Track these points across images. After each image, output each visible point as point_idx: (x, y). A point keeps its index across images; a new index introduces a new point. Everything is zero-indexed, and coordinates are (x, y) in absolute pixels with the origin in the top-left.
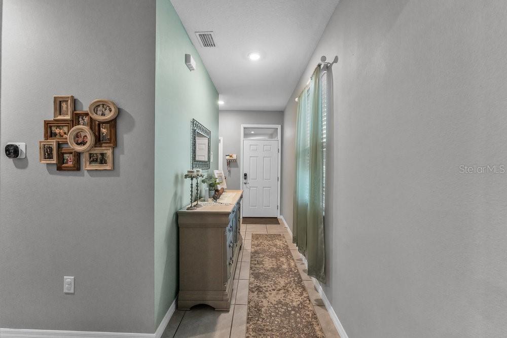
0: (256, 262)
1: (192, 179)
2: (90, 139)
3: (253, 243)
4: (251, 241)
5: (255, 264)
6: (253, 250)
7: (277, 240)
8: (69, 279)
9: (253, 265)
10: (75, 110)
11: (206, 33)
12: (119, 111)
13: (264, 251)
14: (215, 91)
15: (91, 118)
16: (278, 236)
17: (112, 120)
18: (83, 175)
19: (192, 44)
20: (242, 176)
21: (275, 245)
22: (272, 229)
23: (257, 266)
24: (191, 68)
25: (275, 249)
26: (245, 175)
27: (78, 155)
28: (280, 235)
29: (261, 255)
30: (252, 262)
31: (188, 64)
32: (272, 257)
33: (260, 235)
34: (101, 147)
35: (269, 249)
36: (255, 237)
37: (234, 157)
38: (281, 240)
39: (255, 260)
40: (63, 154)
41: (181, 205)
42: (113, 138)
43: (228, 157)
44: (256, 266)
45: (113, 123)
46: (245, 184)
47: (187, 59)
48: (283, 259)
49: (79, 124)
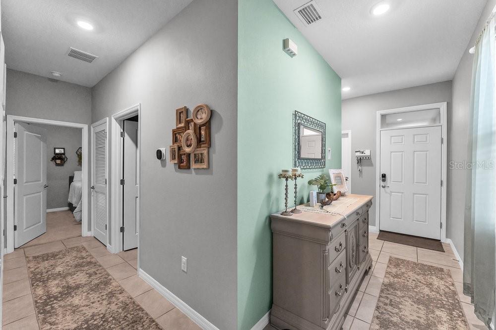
0: (388, 302)
1: (287, 180)
2: (194, 142)
3: (389, 270)
4: (386, 266)
5: (385, 304)
6: (387, 281)
7: (434, 277)
8: (184, 259)
9: (381, 304)
10: (187, 118)
11: (306, 6)
12: (212, 113)
13: (405, 288)
14: (335, 77)
15: (195, 123)
16: (439, 271)
17: (207, 122)
18: (191, 173)
19: (294, 27)
20: (378, 177)
21: (430, 285)
22: (427, 257)
23: (389, 308)
24: (292, 54)
25: (426, 291)
26: (384, 176)
27: (189, 155)
28: (442, 270)
29: (399, 293)
30: (382, 299)
31: (287, 49)
32: (418, 302)
33: (403, 261)
34: (200, 148)
35: (416, 287)
36: (395, 262)
37: (367, 153)
38: (442, 279)
39: (387, 298)
40: (181, 155)
41: (278, 208)
42: (208, 139)
43: (358, 154)
44: (386, 307)
45: (208, 124)
46: (384, 187)
47: (285, 43)
48: (442, 314)
49: (189, 129)
